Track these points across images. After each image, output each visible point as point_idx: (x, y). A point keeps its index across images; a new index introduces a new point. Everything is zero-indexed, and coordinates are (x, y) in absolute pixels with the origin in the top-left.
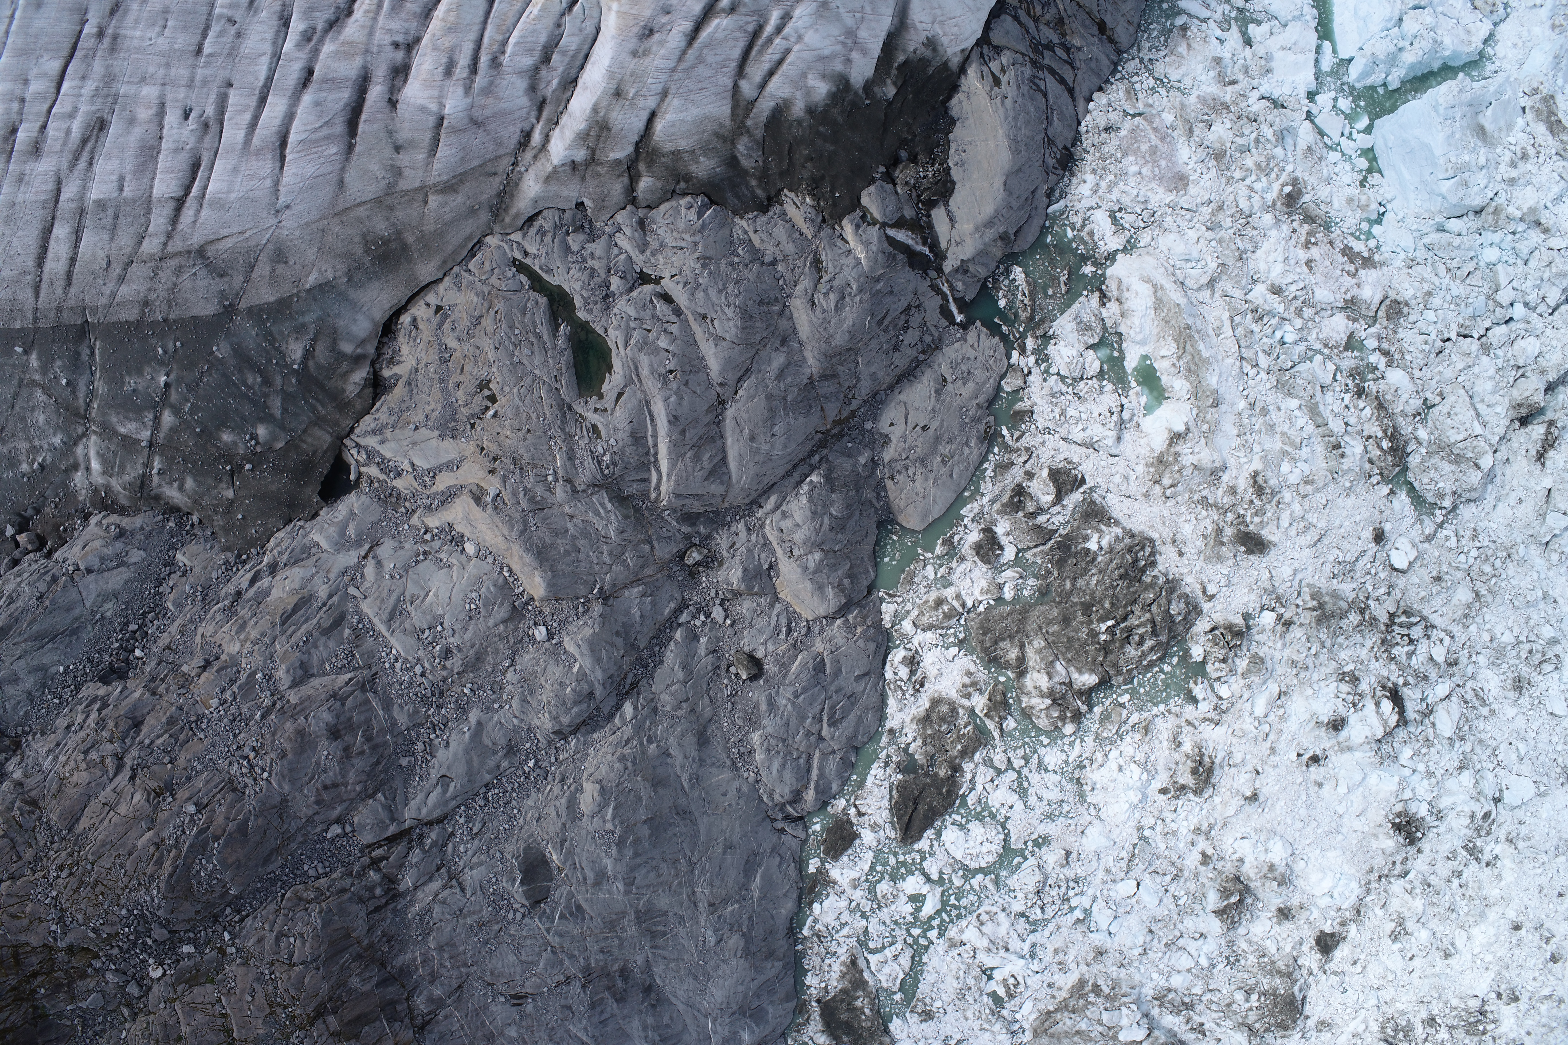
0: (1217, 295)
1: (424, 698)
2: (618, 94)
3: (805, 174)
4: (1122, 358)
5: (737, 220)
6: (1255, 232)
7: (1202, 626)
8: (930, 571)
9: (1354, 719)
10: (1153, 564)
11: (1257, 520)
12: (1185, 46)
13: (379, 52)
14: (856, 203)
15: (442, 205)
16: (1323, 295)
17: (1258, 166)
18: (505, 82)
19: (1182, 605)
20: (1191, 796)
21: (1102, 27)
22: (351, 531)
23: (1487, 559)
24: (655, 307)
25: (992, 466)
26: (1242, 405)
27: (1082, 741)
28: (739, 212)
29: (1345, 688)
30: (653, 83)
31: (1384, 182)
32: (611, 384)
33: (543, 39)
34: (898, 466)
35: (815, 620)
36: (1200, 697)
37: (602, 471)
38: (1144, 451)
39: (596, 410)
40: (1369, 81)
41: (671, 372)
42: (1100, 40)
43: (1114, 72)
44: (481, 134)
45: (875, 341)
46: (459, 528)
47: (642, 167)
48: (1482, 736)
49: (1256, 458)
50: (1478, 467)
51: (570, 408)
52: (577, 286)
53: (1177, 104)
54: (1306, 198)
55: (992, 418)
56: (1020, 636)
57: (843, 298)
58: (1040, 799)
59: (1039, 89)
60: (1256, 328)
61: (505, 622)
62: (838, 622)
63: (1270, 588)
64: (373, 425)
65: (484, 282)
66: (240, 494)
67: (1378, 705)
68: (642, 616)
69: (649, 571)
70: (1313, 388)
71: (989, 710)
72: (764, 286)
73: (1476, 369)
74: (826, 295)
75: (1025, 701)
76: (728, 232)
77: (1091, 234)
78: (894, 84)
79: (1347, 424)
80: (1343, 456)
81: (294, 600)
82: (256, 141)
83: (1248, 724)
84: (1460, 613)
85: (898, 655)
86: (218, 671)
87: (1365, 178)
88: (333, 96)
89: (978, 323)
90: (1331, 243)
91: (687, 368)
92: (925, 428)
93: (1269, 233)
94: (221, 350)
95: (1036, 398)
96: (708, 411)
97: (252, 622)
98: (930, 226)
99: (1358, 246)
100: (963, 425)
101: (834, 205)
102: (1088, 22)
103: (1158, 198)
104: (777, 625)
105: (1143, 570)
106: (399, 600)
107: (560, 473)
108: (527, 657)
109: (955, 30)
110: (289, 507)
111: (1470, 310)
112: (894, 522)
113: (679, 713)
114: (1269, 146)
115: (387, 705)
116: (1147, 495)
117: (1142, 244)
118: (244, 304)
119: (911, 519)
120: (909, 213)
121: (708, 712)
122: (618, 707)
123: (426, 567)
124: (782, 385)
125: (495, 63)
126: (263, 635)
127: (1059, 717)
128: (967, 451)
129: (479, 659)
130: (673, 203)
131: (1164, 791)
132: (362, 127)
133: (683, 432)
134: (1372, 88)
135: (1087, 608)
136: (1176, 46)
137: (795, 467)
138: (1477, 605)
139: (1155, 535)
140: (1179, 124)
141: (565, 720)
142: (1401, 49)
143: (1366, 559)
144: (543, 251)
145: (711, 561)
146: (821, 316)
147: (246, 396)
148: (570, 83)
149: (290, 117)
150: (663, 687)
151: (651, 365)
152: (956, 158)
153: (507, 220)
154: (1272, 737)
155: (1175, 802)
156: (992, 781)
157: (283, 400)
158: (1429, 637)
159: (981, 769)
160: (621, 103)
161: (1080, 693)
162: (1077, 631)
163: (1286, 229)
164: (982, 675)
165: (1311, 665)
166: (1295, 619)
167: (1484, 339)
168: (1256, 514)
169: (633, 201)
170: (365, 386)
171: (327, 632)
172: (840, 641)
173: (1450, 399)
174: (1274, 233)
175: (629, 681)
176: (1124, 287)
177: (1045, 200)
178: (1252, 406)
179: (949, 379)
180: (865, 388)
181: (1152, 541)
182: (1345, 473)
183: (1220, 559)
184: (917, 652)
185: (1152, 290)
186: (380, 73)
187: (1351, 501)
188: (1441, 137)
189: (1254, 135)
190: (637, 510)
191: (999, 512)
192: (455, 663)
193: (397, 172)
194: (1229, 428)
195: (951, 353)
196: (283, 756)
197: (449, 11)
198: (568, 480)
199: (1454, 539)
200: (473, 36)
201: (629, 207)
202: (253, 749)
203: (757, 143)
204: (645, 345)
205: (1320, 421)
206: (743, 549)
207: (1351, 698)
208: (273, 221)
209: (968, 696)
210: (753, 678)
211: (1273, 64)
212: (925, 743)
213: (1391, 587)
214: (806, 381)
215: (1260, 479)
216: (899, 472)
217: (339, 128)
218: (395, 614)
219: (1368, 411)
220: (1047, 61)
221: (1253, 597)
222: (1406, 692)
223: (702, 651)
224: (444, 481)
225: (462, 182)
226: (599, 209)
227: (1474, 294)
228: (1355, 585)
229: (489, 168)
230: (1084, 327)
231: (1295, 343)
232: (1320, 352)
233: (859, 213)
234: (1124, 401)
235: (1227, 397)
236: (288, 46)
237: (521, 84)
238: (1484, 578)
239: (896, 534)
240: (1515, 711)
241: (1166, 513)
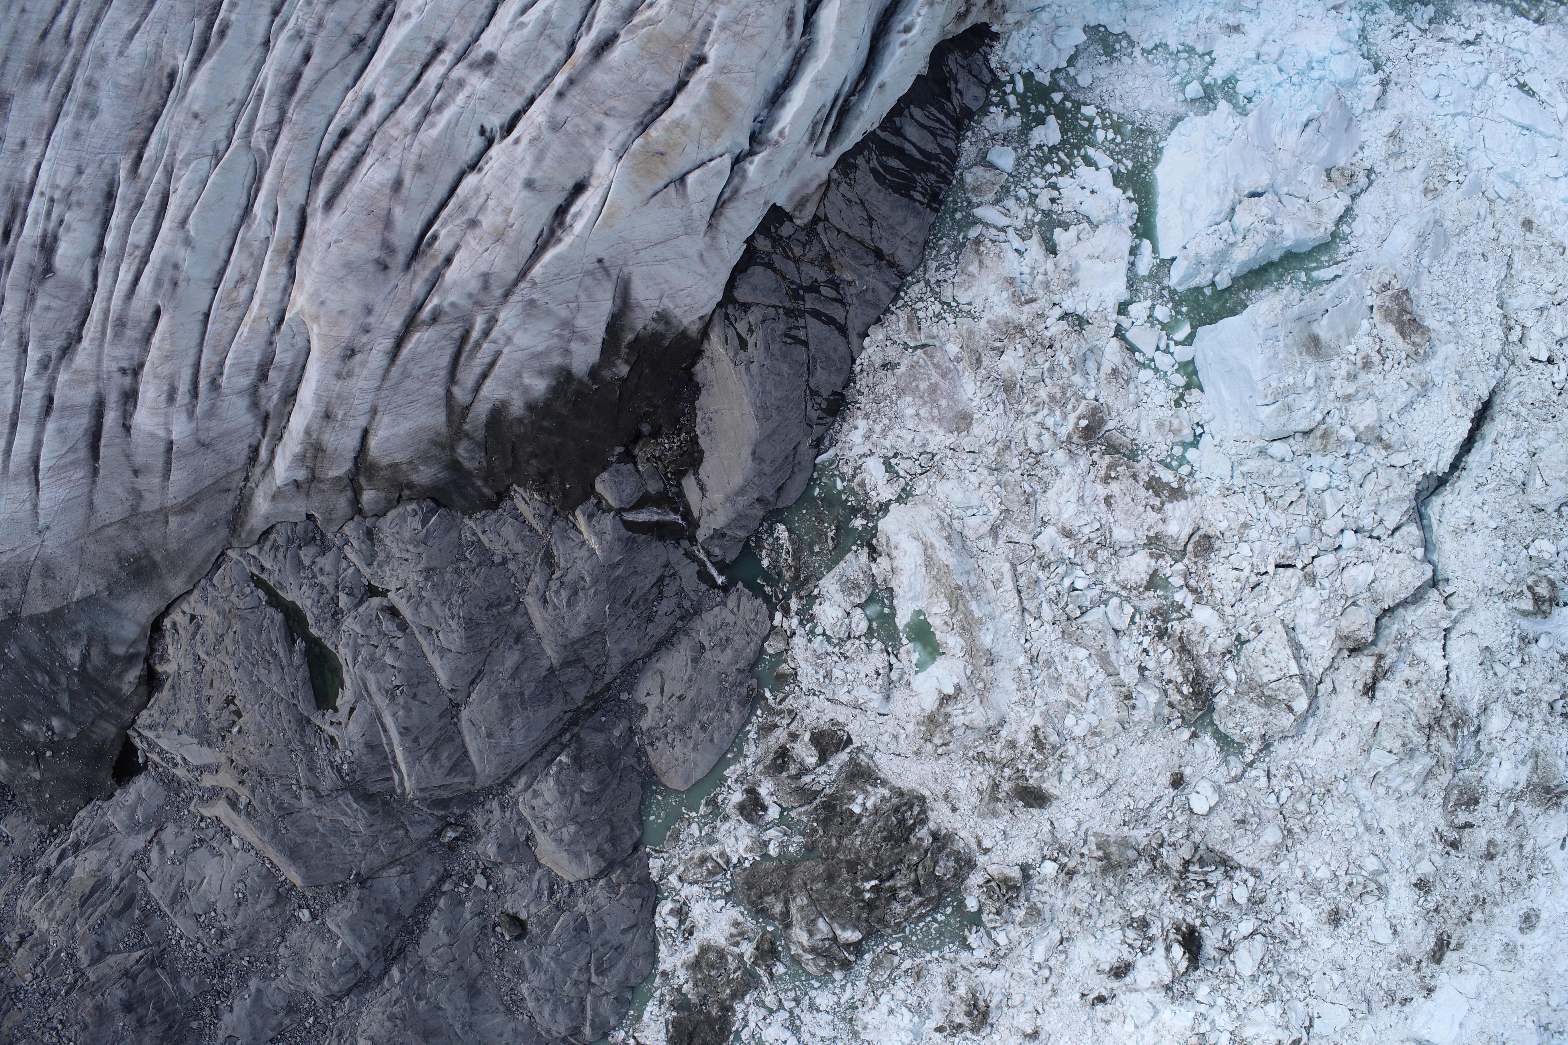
0: (1000, 542)
1: (207, 972)
2: (328, 416)
3: (532, 470)
4: (893, 613)
5: (466, 520)
6: (1047, 472)
7: (975, 879)
8: (694, 829)
9: (1141, 962)
10: (923, 821)
11: (1036, 774)
12: (976, 264)
13: (109, 378)
14: (590, 490)
15: (182, 525)
16: (1121, 534)
17: (1052, 398)
18: (226, 404)
19: (951, 863)
20: (968, 1034)
21: (879, 254)
22: (139, 815)
23: (1302, 796)
24: (380, 623)
25: (755, 728)
26: (1022, 660)
27: (853, 984)
28: (469, 512)
29: (1131, 934)
30: (361, 404)
31: (1204, 398)
32: (344, 699)
33: (257, 358)
34: (657, 733)
35: (578, 882)
36: (974, 946)
37: (342, 778)
38: (914, 710)
39: (332, 723)
40: (1194, 283)
41: (398, 687)
42: (878, 267)
43: (894, 301)
44: (210, 455)
45: (622, 621)
46: (226, 822)
47: (363, 481)
48: (1293, 967)
49: (1037, 711)
50: (1290, 709)
51: (309, 721)
52: (308, 603)
53: (964, 332)
54: (1111, 425)
55: (754, 682)
56: (785, 892)
57: (575, 593)
58: (813, 1035)
59: (797, 341)
60: (1042, 575)
61: (271, 906)
62: (601, 882)
63: (1050, 841)
64: (149, 721)
65: (225, 599)
66: (46, 775)
67: (1168, 949)
68: (402, 892)
69: (407, 851)
70: (1104, 637)
71: (756, 958)
72: (493, 589)
73: (1298, 602)
74: (557, 592)
75: (794, 950)
76: (455, 534)
77: (862, 484)
78: (627, 362)
79: (1142, 669)
80: (1134, 707)
81: (91, 882)
82: (12, 467)
83: (1026, 969)
84: (1267, 853)
85: (666, 907)
86: (31, 948)
87: (1182, 396)
88: (73, 423)
89: (740, 585)
90: (1134, 476)
91: (415, 681)
92: (681, 698)
93: (1061, 471)
94: (13, 652)
95: (799, 658)
96: (441, 716)
97: (58, 902)
98: (681, 494)
99: (1167, 476)
100: (722, 691)
101: (566, 494)
102: (860, 252)
103: (938, 439)
104: (539, 888)
105: (912, 829)
106: (178, 886)
107: (303, 782)
108: (295, 935)
109: (688, 300)
110: (88, 788)
111: (1292, 542)
112: (658, 783)
113: (446, 972)
114: (1065, 375)
115: (175, 978)
116: (918, 753)
117: (918, 492)
118: (25, 613)
119: (675, 781)
120: (653, 487)
121: (477, 967)
122: (386, 971)
123: (202, 853)
124: (517, 683)
125: (214, 385)
126: (66, 916)
127: (827, 966)
128: (727, 716)
129: (252, 938)
130: (400, 509)
131: (939, 1030)
132: (102, 452)
133: (416, 740)
134: (1198, 290)
135: (852, 867)
136: (967, 264)
137: (545, 747)
138: (1289, 842)
139: (927, 793)
140: (965, 354)
141: (335, 988)
142: (1232, 245)
143: (1161, 804)
144: (276, 568)
145: (469, 835)
146: (553, 613)
147: (38, 692)
148: (290, 396)
149: (38, 444)
150: (429, 951)
151: (378, 683)
152: (703, 427)
153: (243, 536)
154: (1053, 980)
155: (951, 1039)
156: (764, 1019)
157: (70, 696)
158: (1231, 878)
159: (752, 1009)
160: (332, 425)
161: (847, 946)
162: (841, 889)
163: (1083, 463)
164: (750, 924)
165: (1094, 912)
166: (1080, 867)
167: (1307, 569)
168: (1036, 769)
169: (360, 512)
170: (139, 684)
171: (118, 914)
172: (602, 900)
173: (1267, 635)
174: (1068, 470)
175: (396, 947)
176: (892, 545)
177: (813, 451)
178: (1033, 660)
179: (707, 647)
180: (616, 664)
181: (922, 799)
182: (1136, 724)
183: (994, 814)
184: (685, 903)
185: (921, 547)
186: (112, 399)
187: (1144, 749)
188: (1260, 360)
189: (1047, 365)
190: (386, 803)
191: (761, 773)
192: (231, 942)
193: (138, 495)
194: (1007, 682)
195: (710, 618)
196: (85, 1028)
197: (163, 340)
198: (311, 788)
199: (1264, 781)
200: (190, 360)
201: (356, 518)
202: (61, 1022)
203: (478, 444)
204: (373, 663)
205: (1111, 670)
206: (497, 826)
207: (1138, 943)
208: (38, 541)
209: (737, 944)
210: (519, 938)
211: (1079, 275)
212: (696, 985)
213: (1190, 830)
214: (544, 673)
215: (1040, 733)
216: (658, 739)
217: (83, 453)
218: (178, 897)
219: (1168, 654)
220: (808, 305)
221: (1032, 849)
222: (1205, 931)
223: (467, 914)
224: (208, 781)
225: (197, 501)
226: (329, 521)
227: (1296, 524)
228: (1148, 831)
229: (223, 485)
230: (849, 586)
231: (1089, 587)
232: (1116, 594)
233: (593, 500)
234: (893, 660)
235: (1005, 654)
236: (28, 375)
237: (242, 403)
238: (1299, 816)
239: (660, 794)
240: (1332, 941)
241: (937, 770)
